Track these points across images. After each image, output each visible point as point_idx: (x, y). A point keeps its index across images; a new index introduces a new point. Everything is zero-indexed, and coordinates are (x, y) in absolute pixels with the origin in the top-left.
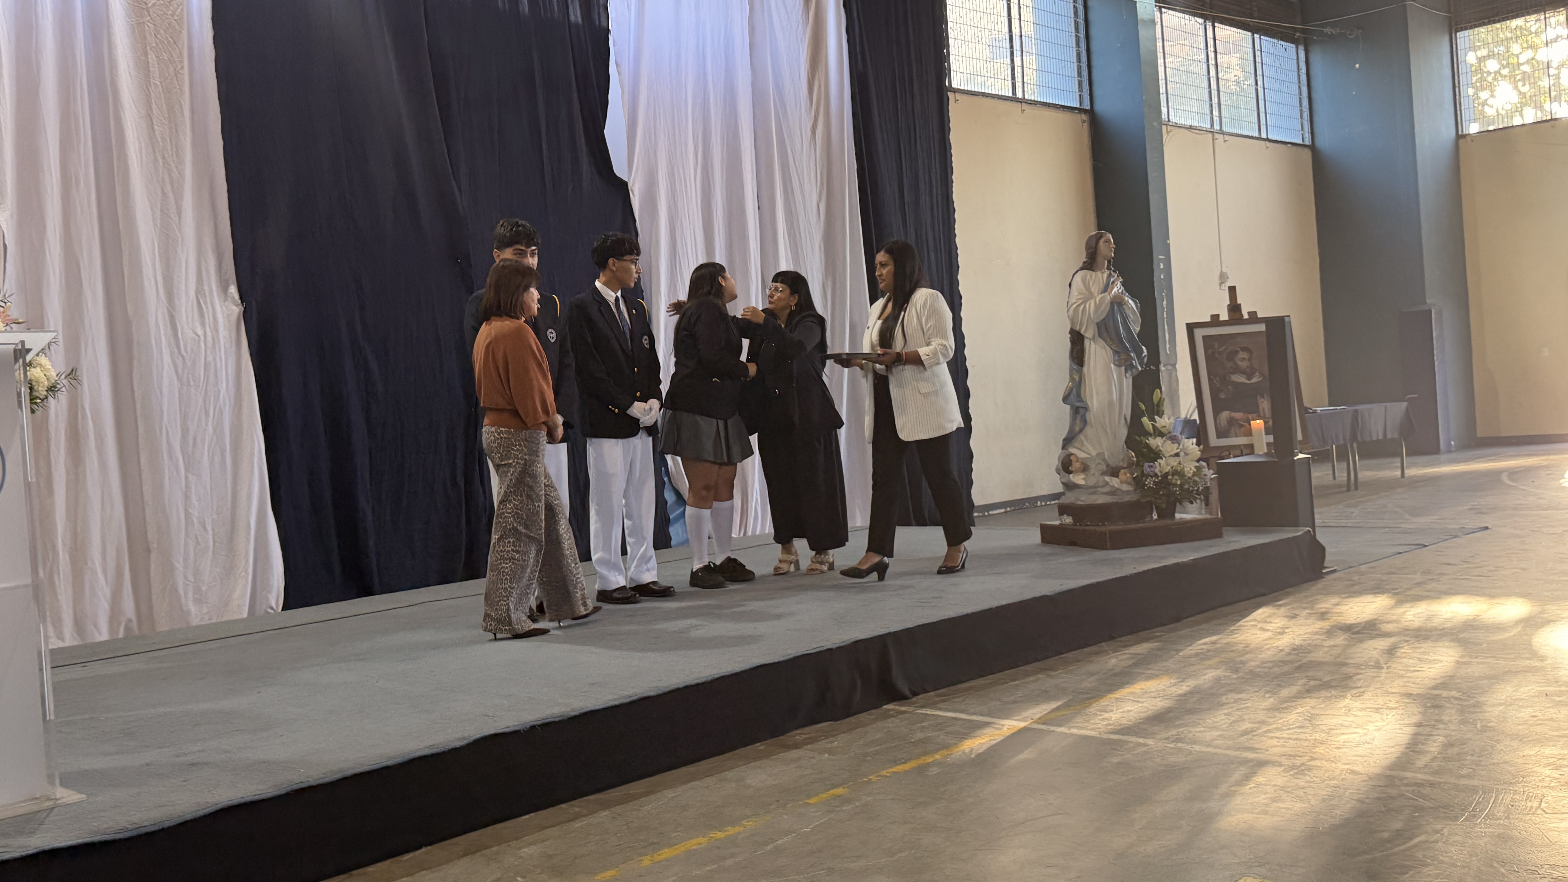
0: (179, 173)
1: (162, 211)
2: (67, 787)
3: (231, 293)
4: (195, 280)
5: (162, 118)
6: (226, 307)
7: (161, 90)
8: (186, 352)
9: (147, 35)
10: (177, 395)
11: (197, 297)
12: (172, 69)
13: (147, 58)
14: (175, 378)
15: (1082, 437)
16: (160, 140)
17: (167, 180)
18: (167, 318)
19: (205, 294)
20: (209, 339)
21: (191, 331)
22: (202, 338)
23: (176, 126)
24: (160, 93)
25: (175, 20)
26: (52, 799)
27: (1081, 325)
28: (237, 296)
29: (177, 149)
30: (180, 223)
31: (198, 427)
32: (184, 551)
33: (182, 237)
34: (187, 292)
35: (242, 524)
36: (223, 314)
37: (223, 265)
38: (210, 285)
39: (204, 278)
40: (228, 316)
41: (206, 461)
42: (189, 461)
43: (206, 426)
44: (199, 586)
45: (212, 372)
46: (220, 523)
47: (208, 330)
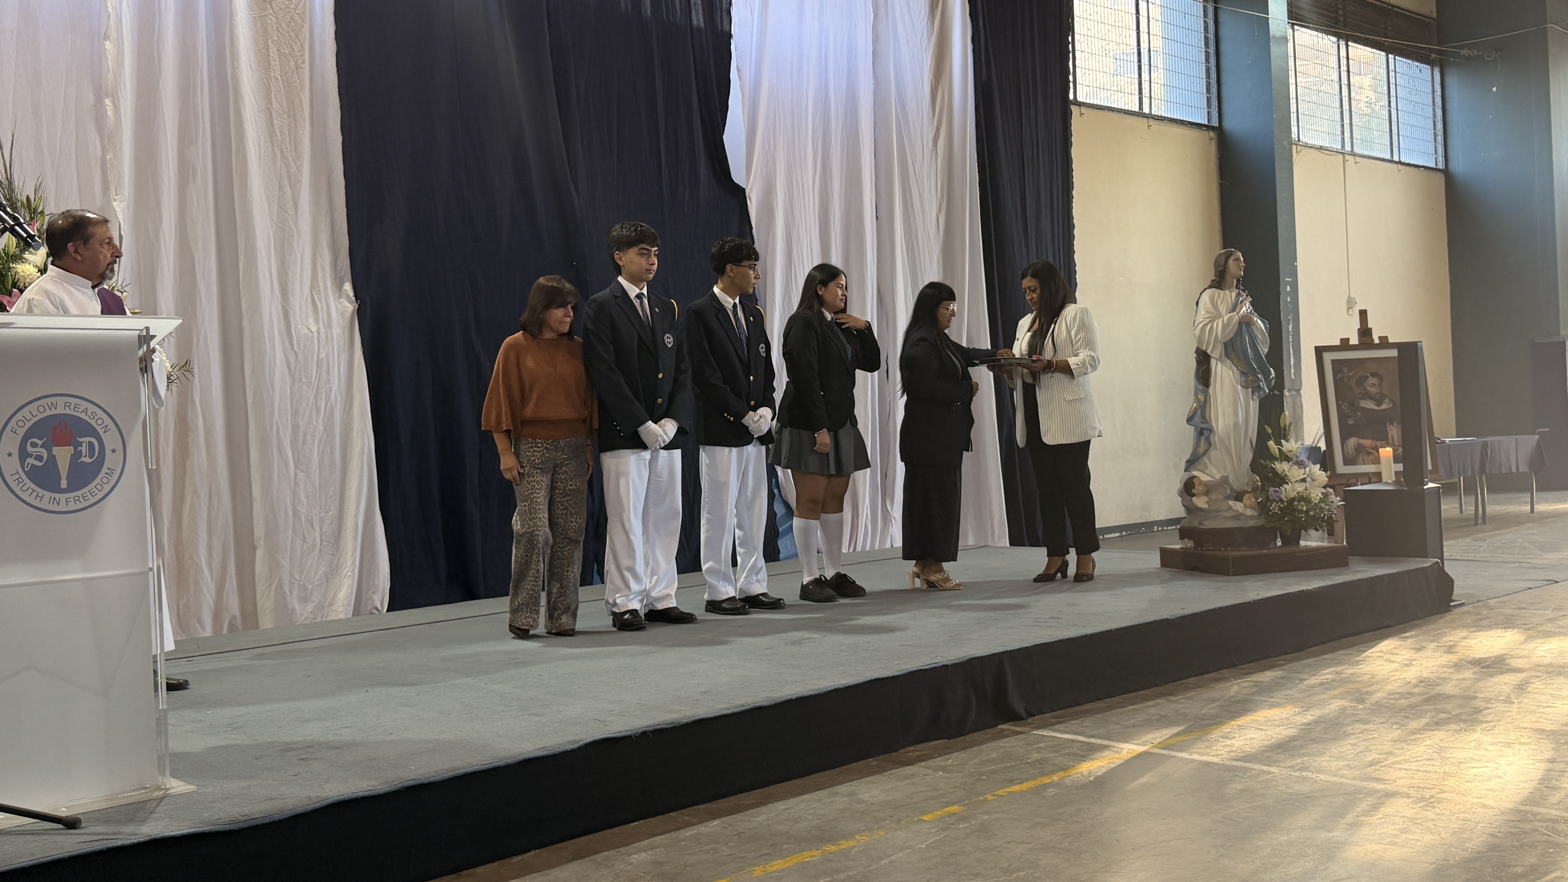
0: (298, 169)
1: (279, 205)
2: (176, 778)
3: (346, 290)
4: (310, 276)
5: (281, 112)
6: (340, 303)
7: (281, 83)
8: (300, 349)
9: (270, 29)
10: (289, 391)
11: (312, 293)
12: (292, 63)
13: (268, 51)
14: (287, 373)
15: (1205, 459)
16: (278, 134)
17: (285, 176)
18: (281, 313)
19: (319, 291)
20: (323, 336)
21: (304, 327)
22: (316, 334)
23: (295, 120)
24: (280, 87)
25: (297, 14)
26: (162, 789)
27: (1208, 343)
28: (351, 294)
29: (295, 144)
30: (296, 218)
31: (309, 423)
32: (291, 548)
33: (298, 232)
34: (301, 288)
35: (349, 523)
36: (337, 311)
37: (338, 262)
38: (324, 281)
39: (319, 274)
40: (342, 313)
41: (315, 459)
42: (298, 458)
43: (317, 422)
44: (304, 585)
45: (325, 368)
46: (328, 521)
47: (321, 326)
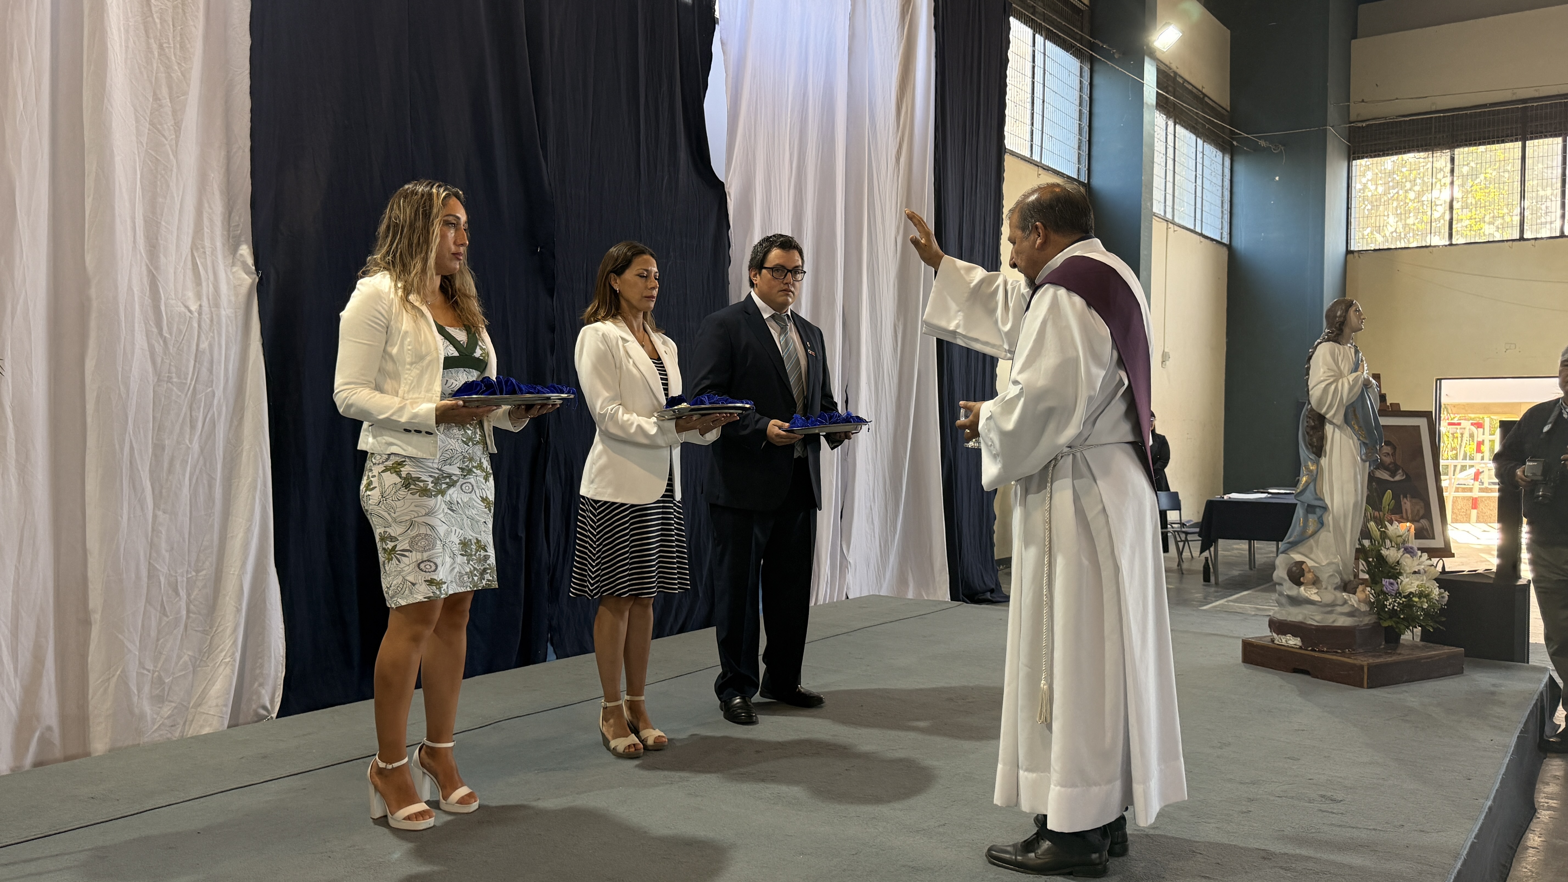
0: (183, 75)
1: (152, 123)
3: (241, 255)
4: (191, 231)
6: (235, 274)
8: (171, 334)
10: (151, 395)
11: (193, 258)
14: (150, 369)
16: (157, 21)
17: (164, 82)
18: (145, 280)
19: (204, 253)
20: (206, 317)
21: (180, 304)
22: (196, 314)
28: (250, 261)
29: (182, 38)
30: (177, 146)
31: (178, 443)
32: (143, 625)
33: (179, 167)
34: (178, 246)
35: (230, 586)
36: (228, 283)
37: (233, 214)
38: (212, 239)
39: (205, 228)
40: (235, 287)
41: (186, 491)
42: (161, 492)
43: (191, 441)
44: (160, 678)
45: (206, 364)
46: (200, 584)
47: (205, 303)
